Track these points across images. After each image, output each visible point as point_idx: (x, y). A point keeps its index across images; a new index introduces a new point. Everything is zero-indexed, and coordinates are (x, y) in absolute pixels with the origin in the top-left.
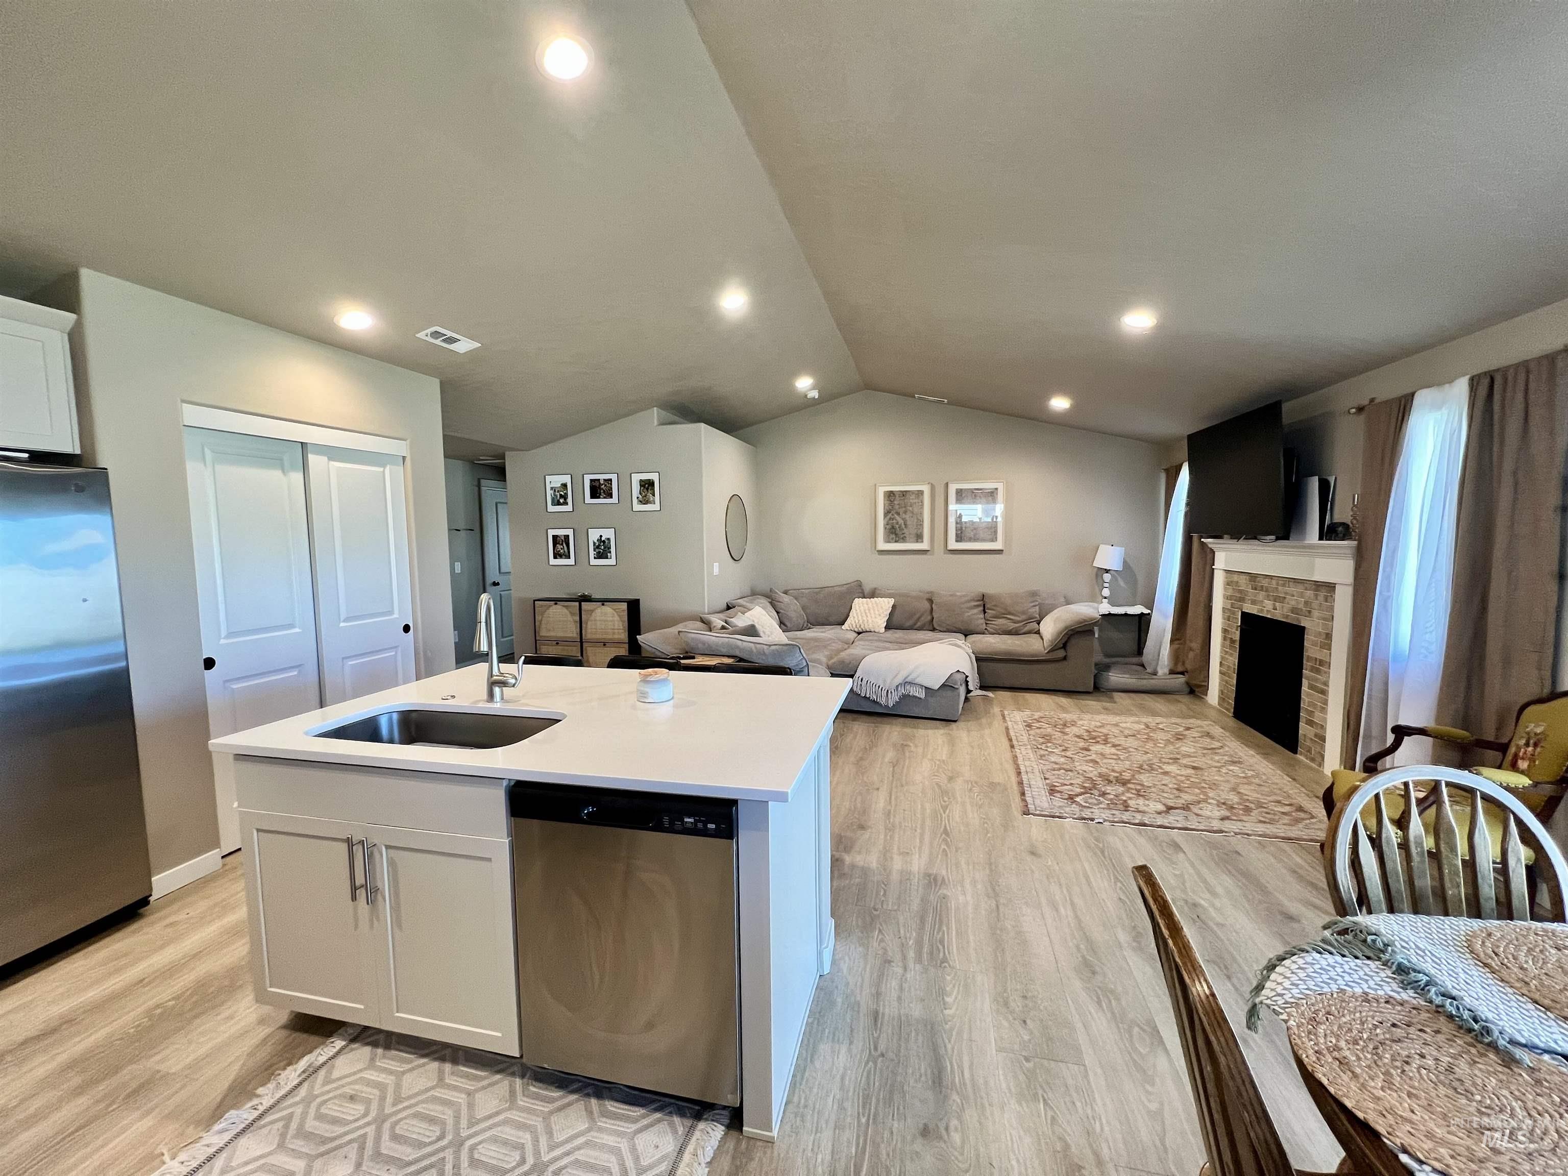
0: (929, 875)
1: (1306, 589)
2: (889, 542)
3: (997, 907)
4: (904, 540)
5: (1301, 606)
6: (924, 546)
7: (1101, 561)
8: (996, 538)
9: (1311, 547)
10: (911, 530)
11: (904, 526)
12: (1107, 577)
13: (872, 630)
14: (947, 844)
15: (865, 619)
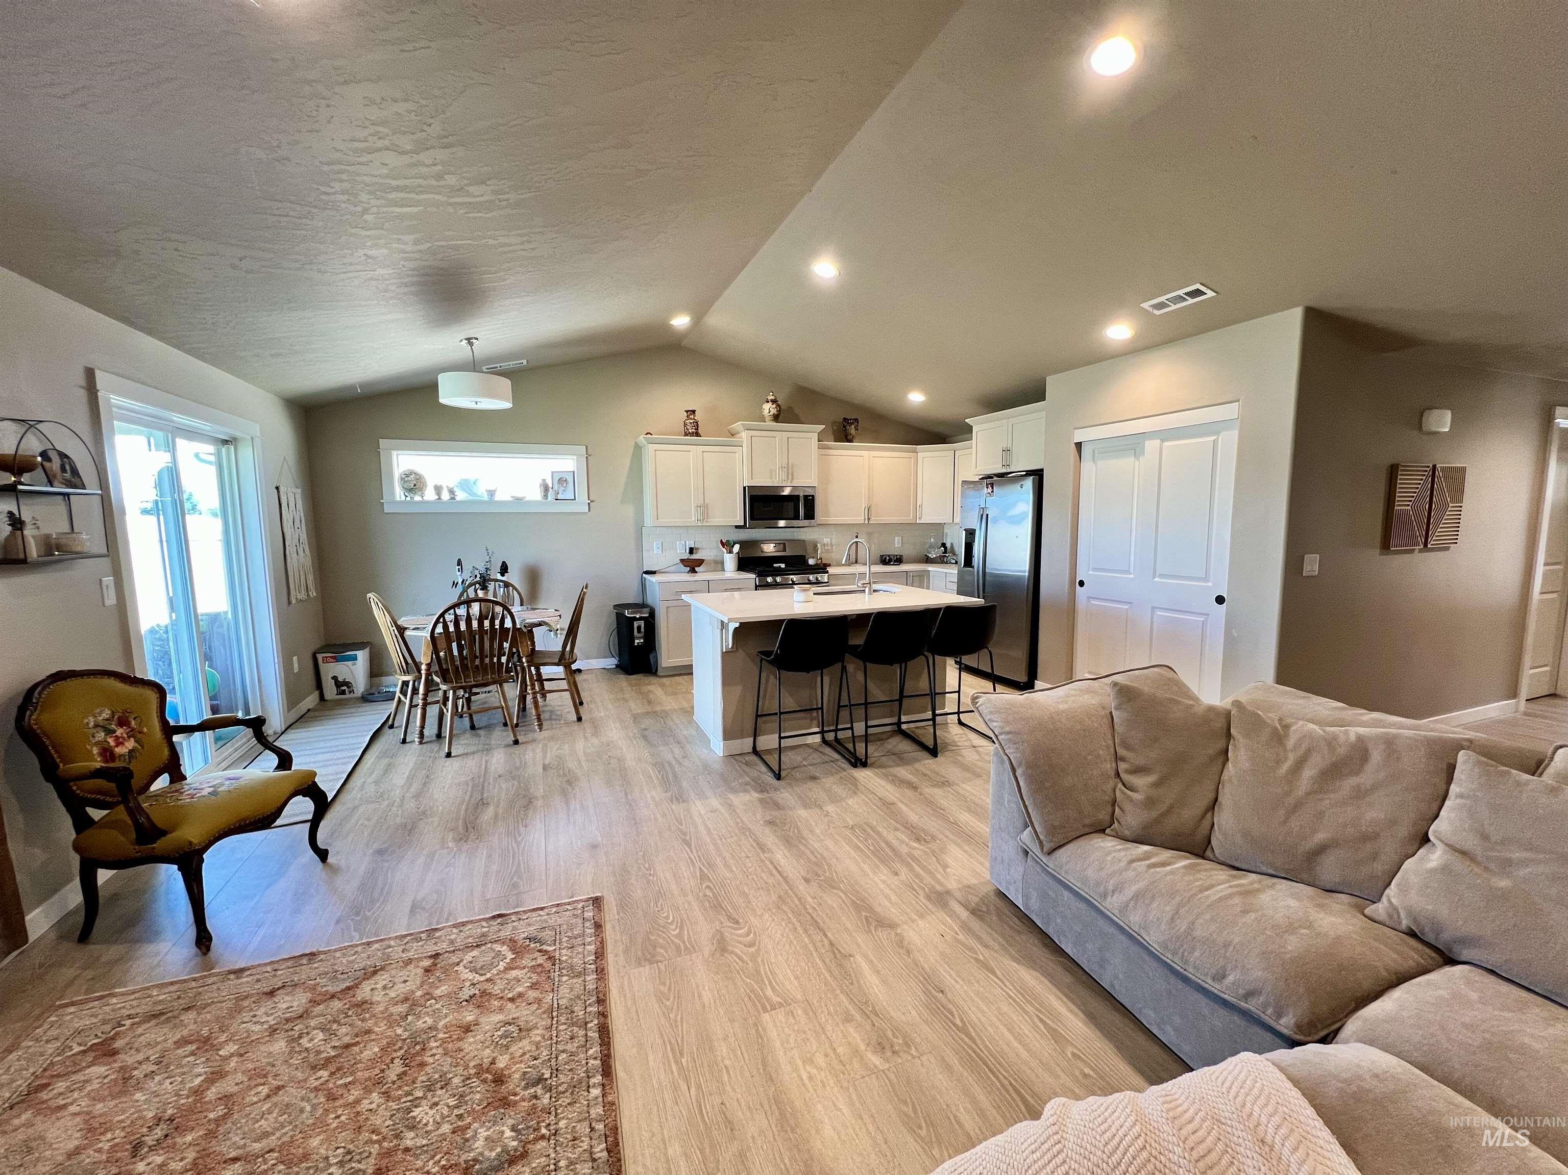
0: (684, 801)
3: (626, 795)
14: (681, 831)
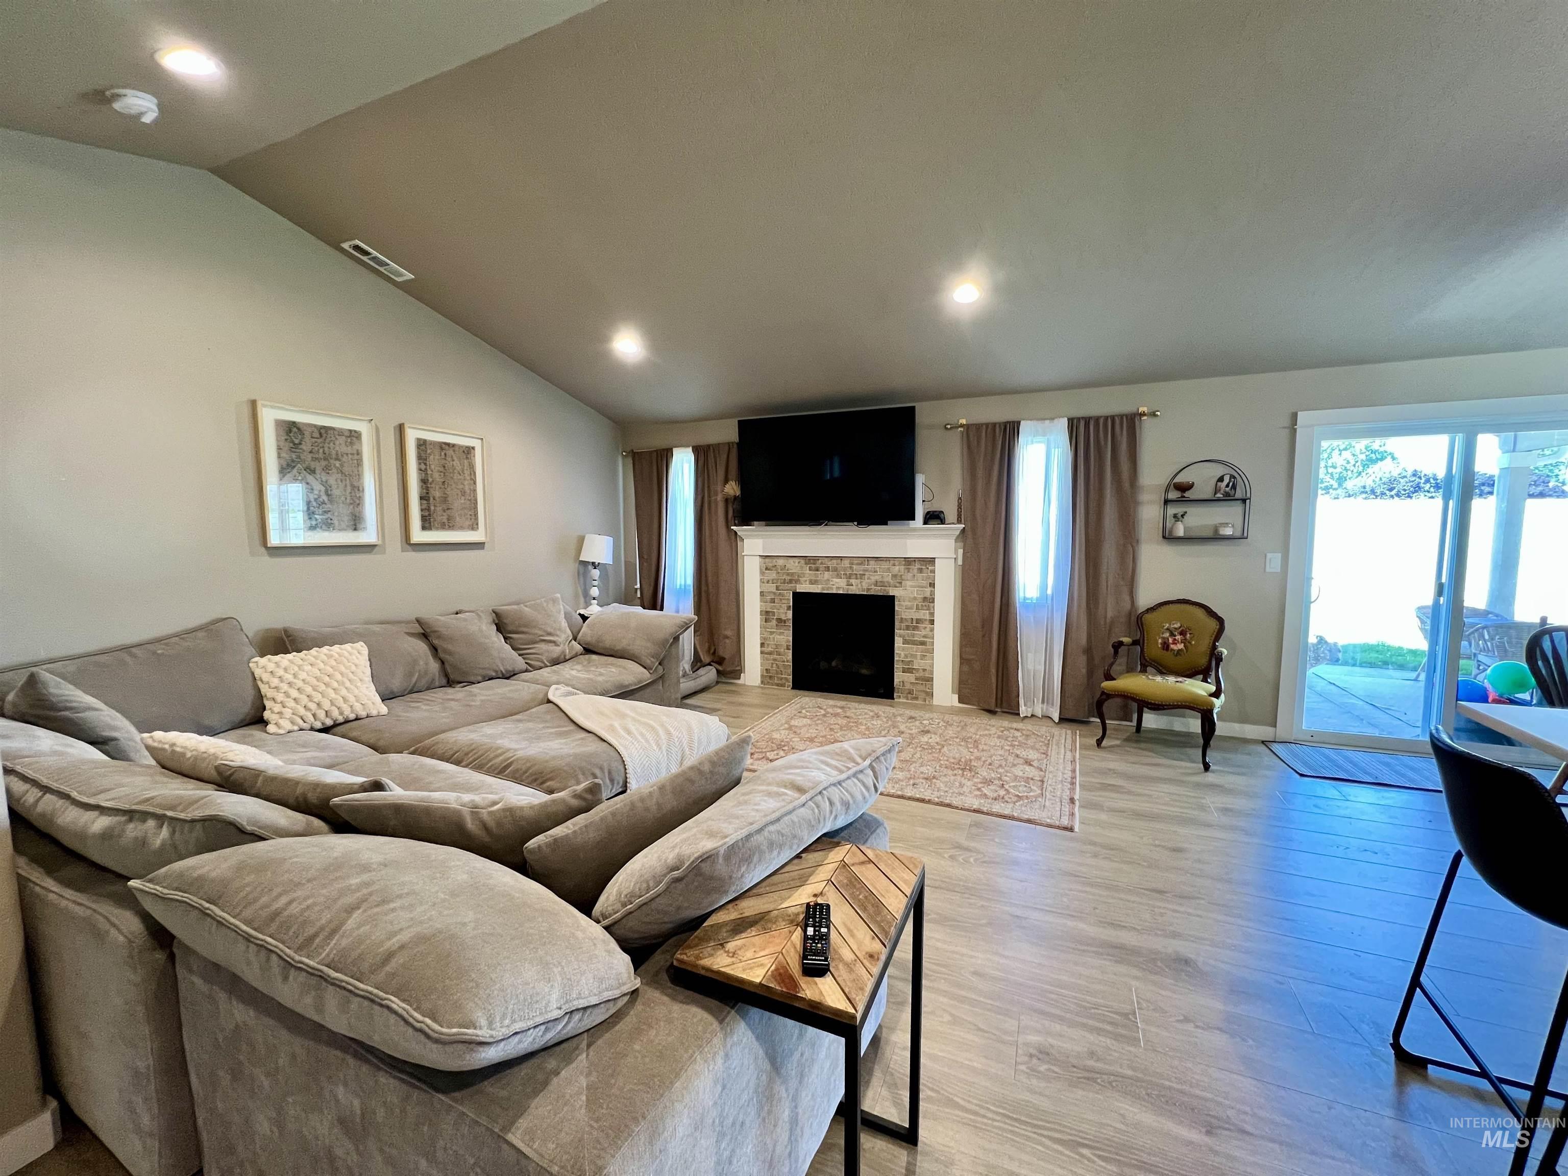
1: (894, 565)
5: (888, 579)
6: (368, 536)
7: (587, 554)
8: (477, 525)
9: (916, 530)
10: (338, 510)
11: (325, 498)
12: (595, 573)
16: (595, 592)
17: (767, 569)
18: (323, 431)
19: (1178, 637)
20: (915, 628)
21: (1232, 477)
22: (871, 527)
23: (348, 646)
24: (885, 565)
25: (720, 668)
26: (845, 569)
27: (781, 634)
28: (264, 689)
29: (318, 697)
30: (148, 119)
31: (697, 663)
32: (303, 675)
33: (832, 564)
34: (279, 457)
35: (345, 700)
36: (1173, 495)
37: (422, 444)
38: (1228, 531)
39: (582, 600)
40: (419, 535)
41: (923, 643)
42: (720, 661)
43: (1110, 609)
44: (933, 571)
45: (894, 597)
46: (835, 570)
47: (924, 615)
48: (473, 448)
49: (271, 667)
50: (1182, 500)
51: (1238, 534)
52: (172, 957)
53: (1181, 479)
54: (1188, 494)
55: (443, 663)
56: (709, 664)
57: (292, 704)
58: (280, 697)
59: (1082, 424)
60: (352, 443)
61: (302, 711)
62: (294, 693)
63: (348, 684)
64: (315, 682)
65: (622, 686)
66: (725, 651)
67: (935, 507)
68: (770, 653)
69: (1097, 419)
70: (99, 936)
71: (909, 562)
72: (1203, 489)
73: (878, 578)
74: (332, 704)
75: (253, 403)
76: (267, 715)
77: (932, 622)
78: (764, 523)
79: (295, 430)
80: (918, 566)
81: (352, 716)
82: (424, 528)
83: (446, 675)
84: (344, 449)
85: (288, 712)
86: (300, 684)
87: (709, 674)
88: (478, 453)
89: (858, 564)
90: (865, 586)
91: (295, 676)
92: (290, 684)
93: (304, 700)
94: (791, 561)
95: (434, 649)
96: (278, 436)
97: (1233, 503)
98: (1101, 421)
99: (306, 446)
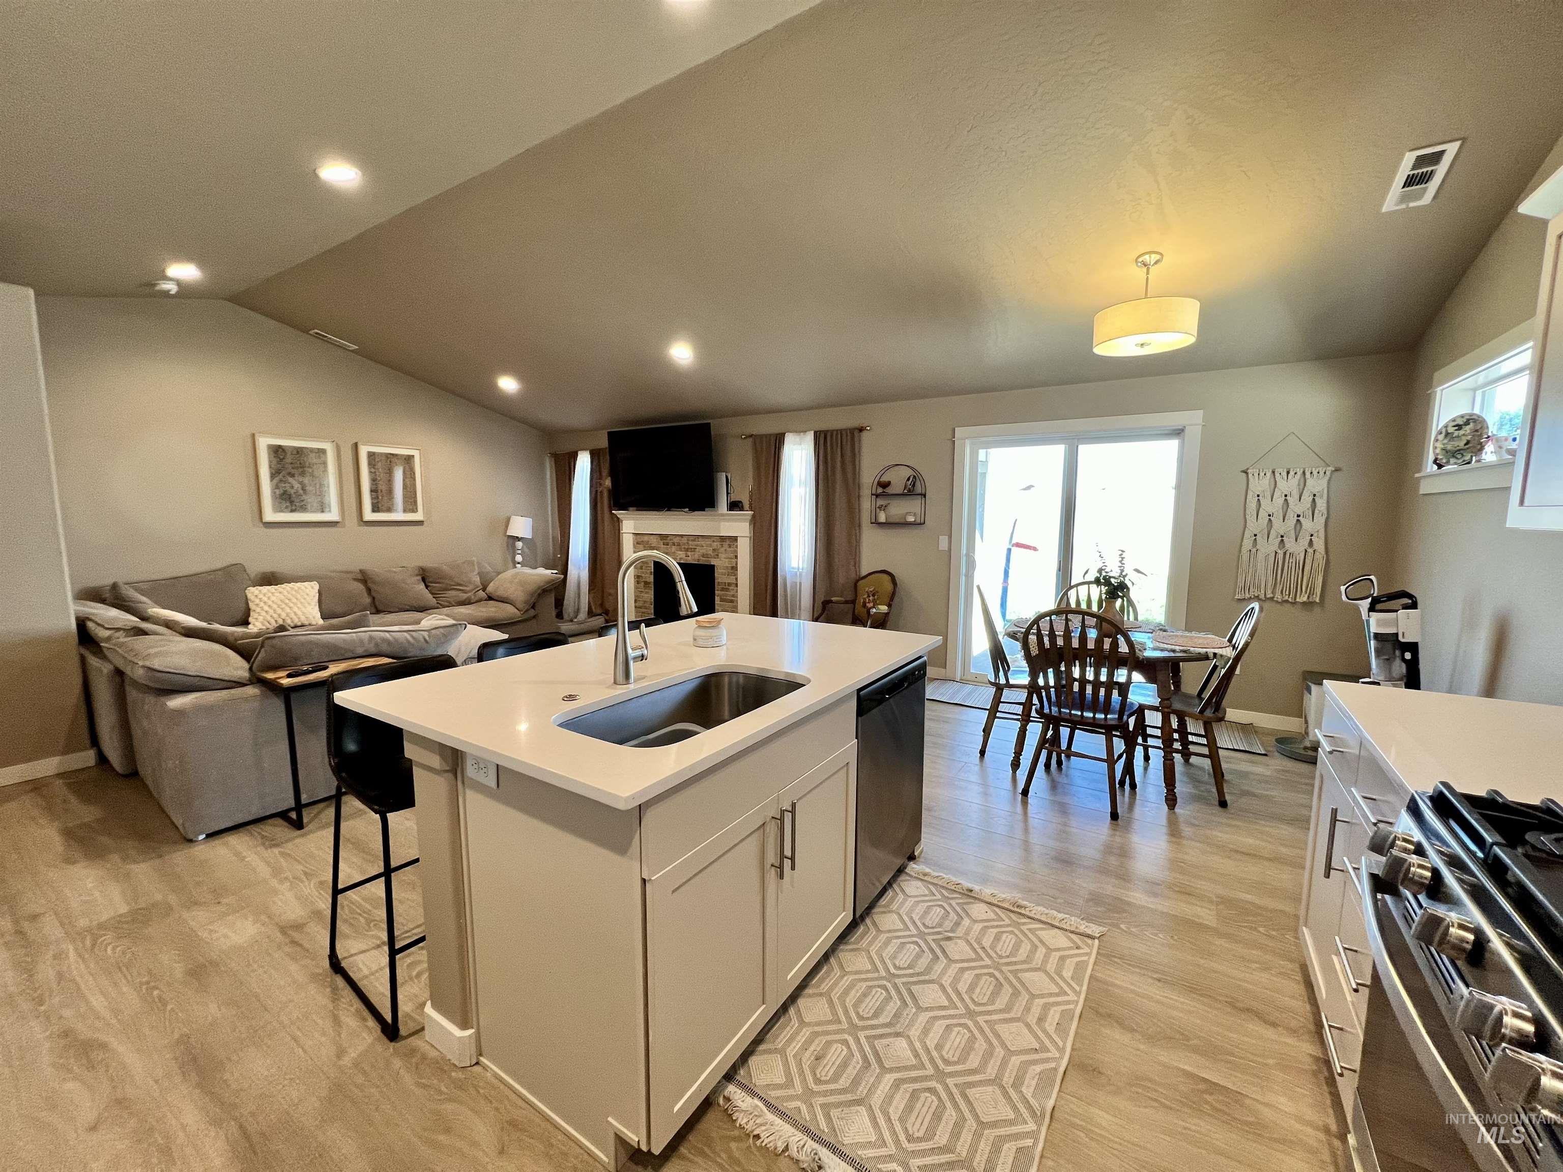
1: (714, 541)
2: (281, 511)
4: (303, 509)
5: (710, 552)
6: (333, 515)
7: (513, 531)
8: (417, 509)
9: (723, 515)
10: (311, 499)
11: (301, 492)
12: (519, 545)
13: (306, 623)
15: (288, 610)
16: (519, 558)
17: (637, 543)
18: (299, 451)
19: (871, 598)
20: (727, 590)
21: (914, 476)
22: (696, 513)
23: (306, 584)
24: (709, 542)
25: (607, 618)
26: (684, 544)
27: (647, 593)
28: (251, 605)
29: (279, 611)
30: (173, 292)
31: (591, 613)
32: (273, 598)
33: (676, 540)
34: (270, 467)
35: (296, 614)
36: (880, 490)
37: (371, 455)
38: (911, 519)
39: (511, 565)
40: (369, 515)
41: (732, 601)
42: (606, 612)
43: (841, 578)
44: (737, 547)
45: (714, 566)
46: (679, 545)
47: (732, 579)
48: (413, 456)
49: (256, 592)
50: (883, 495)
51: (918, 521)
52: (123, 681)
53: (885, 479)
54: (889, 490)
55: (374, 598)
56: (600, 615)
57: (264, 613)
58: (258, 610)
59: (822, 435)
60: (319, 457)
61: (269, 618)
62: (266, 608)
63: (299, 605)
64: (279, 603)
65: (494, 620)
66: (608, 605)
67: (734, 498)
68: (640, 608)
69: (832, 431)
70: (101, 671)
71: (723, 539)
72: (897, 486)
73: (704, 551)
74: (287, 615)
75: (253, 435)
76: (251, 620)
77: (737, 585)
78: (635, 508)
79: (281, 450)
80: (728, 542)
81: (299, 624)
82: (374, 511)
83: (376, 607)
84: (315, 461)
85: (261, 618)
86: (270, 603)
87: (599, 621)
88: (417, 460)
89: (692, 540)
90: (696, 556)
91: (269, 598)
92: (265, 603)
93: (271, 612)
94: (652, 537)
95: (369, 590)
96: (269, 454)
97: (915, 497)
98: (835, 433)
99: (289, 460)
